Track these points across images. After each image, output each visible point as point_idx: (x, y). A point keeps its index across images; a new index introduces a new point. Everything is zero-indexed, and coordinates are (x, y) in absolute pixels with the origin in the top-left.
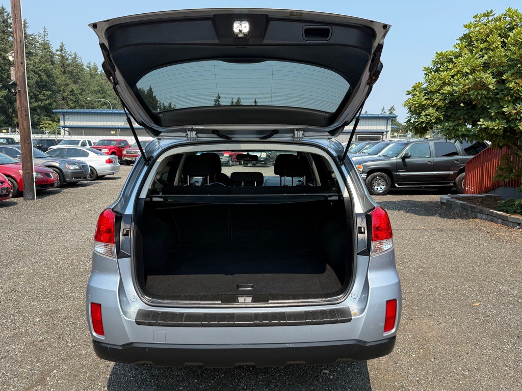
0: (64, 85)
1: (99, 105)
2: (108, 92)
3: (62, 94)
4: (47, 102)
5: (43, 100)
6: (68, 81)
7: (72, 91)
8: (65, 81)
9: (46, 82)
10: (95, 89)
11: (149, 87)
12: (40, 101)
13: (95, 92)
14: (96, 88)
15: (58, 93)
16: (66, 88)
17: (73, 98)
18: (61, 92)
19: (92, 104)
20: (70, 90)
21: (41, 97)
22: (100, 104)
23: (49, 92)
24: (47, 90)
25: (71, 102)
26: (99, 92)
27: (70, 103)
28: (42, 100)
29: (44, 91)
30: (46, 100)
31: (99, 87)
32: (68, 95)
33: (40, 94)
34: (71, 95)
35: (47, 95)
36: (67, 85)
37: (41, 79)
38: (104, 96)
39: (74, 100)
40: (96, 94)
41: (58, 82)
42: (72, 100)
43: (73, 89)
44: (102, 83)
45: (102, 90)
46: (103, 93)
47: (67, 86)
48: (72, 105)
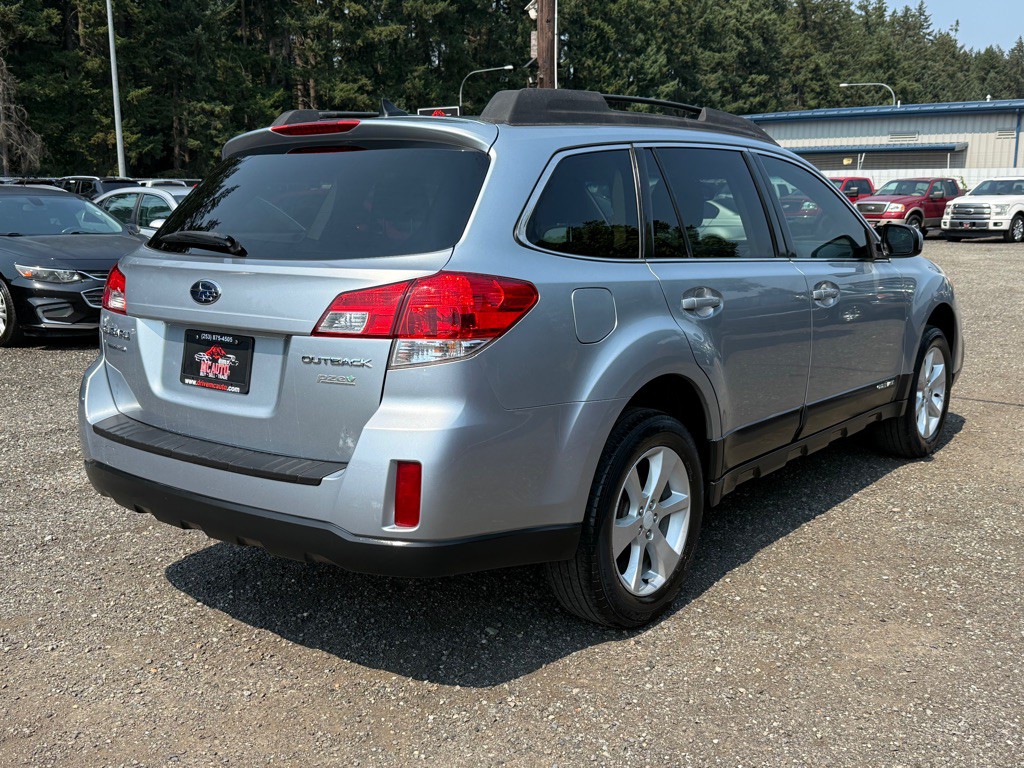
0: (801, 56)
1: (877, 96)
2: (905, 64)
3: (790, 78)
4: (758, 99)
5: (750, 95)
6: (810, 47)
7: (817, 69)
8: (802, 47)
9: (760, 53)
10: (871, 59)
11: (1017, 39)
12: (743, 98)
13: (871, 67)
14: (873, 58)
15: (784, 78)
16: (804, 64)
17: (816, 86)
18: (791, 74)
19: (861, 97)
20: (812, 66)
21: (745, 89)
22: (880, 94)
23: (764, 77)
24: (759, 74)
25: (812, 95)
26: (881, 66)
27: (808, 97)
28: (747, 96)
29: (753, 76)
30: (755, 96)
31: (881, 55)
32: (806, 80)
33: (744, 83)
34: (812, 79)
35: (759, 84)
36: (807, 56)
37: (748, 48)
38: (893, 74)
39: (818, 90)
40: (874, 71)
41: (785, 51)
42: (813, 90)
43: (817, 65)
44: (890, 44)
45: (887, 61)
46: (889, 68)
47: (807, 58)
48: (812, 103)
